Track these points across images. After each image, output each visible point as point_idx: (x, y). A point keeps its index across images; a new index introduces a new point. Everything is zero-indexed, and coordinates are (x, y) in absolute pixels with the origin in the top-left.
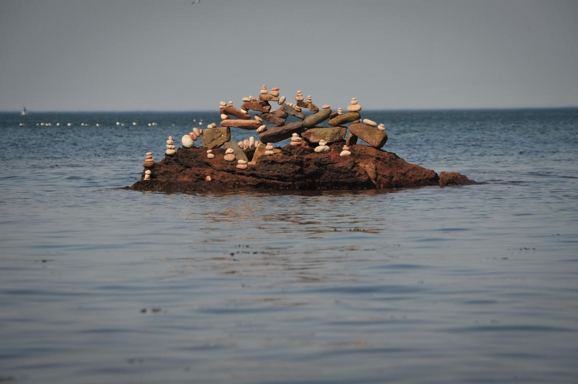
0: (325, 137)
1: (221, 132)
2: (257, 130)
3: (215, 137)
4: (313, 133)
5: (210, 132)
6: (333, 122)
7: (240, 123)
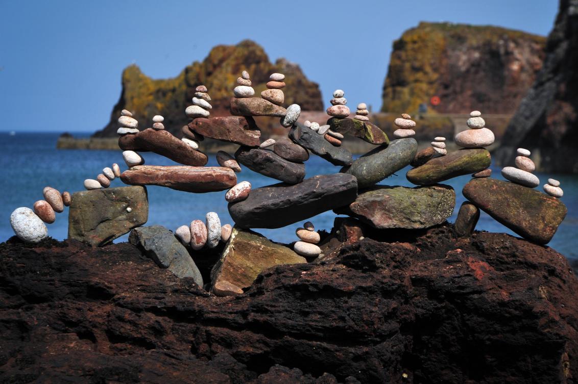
0: (412, 213)
1: (126, 201)
2: (230, 194)
3: (109, 215)
4: (380, 203)
5: (93, 198)
6: (424, 175)
7: (183, 176)
